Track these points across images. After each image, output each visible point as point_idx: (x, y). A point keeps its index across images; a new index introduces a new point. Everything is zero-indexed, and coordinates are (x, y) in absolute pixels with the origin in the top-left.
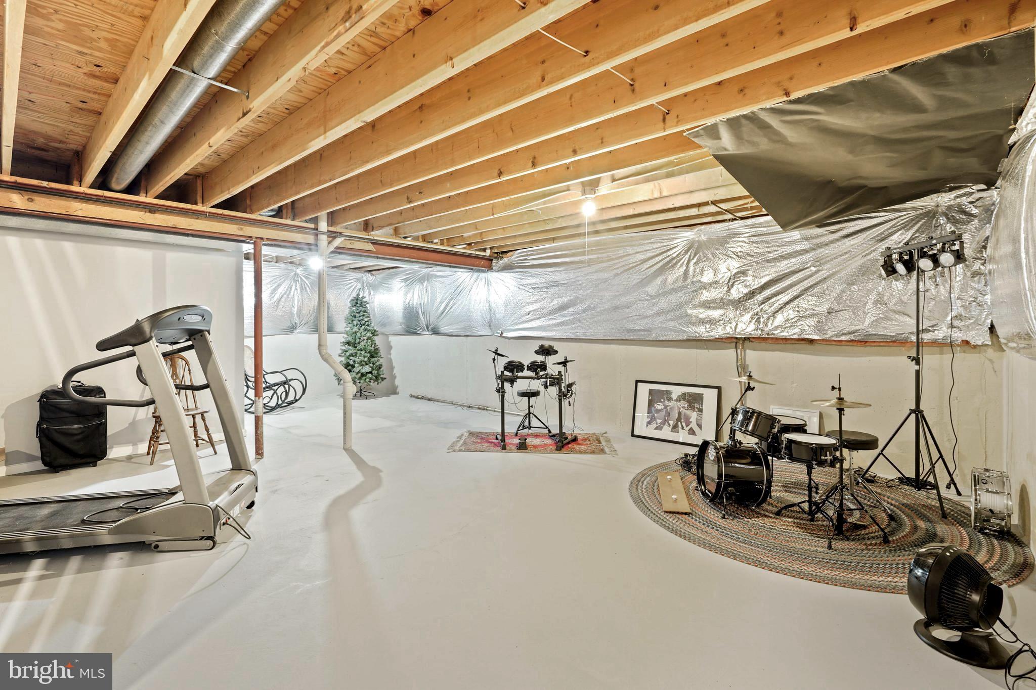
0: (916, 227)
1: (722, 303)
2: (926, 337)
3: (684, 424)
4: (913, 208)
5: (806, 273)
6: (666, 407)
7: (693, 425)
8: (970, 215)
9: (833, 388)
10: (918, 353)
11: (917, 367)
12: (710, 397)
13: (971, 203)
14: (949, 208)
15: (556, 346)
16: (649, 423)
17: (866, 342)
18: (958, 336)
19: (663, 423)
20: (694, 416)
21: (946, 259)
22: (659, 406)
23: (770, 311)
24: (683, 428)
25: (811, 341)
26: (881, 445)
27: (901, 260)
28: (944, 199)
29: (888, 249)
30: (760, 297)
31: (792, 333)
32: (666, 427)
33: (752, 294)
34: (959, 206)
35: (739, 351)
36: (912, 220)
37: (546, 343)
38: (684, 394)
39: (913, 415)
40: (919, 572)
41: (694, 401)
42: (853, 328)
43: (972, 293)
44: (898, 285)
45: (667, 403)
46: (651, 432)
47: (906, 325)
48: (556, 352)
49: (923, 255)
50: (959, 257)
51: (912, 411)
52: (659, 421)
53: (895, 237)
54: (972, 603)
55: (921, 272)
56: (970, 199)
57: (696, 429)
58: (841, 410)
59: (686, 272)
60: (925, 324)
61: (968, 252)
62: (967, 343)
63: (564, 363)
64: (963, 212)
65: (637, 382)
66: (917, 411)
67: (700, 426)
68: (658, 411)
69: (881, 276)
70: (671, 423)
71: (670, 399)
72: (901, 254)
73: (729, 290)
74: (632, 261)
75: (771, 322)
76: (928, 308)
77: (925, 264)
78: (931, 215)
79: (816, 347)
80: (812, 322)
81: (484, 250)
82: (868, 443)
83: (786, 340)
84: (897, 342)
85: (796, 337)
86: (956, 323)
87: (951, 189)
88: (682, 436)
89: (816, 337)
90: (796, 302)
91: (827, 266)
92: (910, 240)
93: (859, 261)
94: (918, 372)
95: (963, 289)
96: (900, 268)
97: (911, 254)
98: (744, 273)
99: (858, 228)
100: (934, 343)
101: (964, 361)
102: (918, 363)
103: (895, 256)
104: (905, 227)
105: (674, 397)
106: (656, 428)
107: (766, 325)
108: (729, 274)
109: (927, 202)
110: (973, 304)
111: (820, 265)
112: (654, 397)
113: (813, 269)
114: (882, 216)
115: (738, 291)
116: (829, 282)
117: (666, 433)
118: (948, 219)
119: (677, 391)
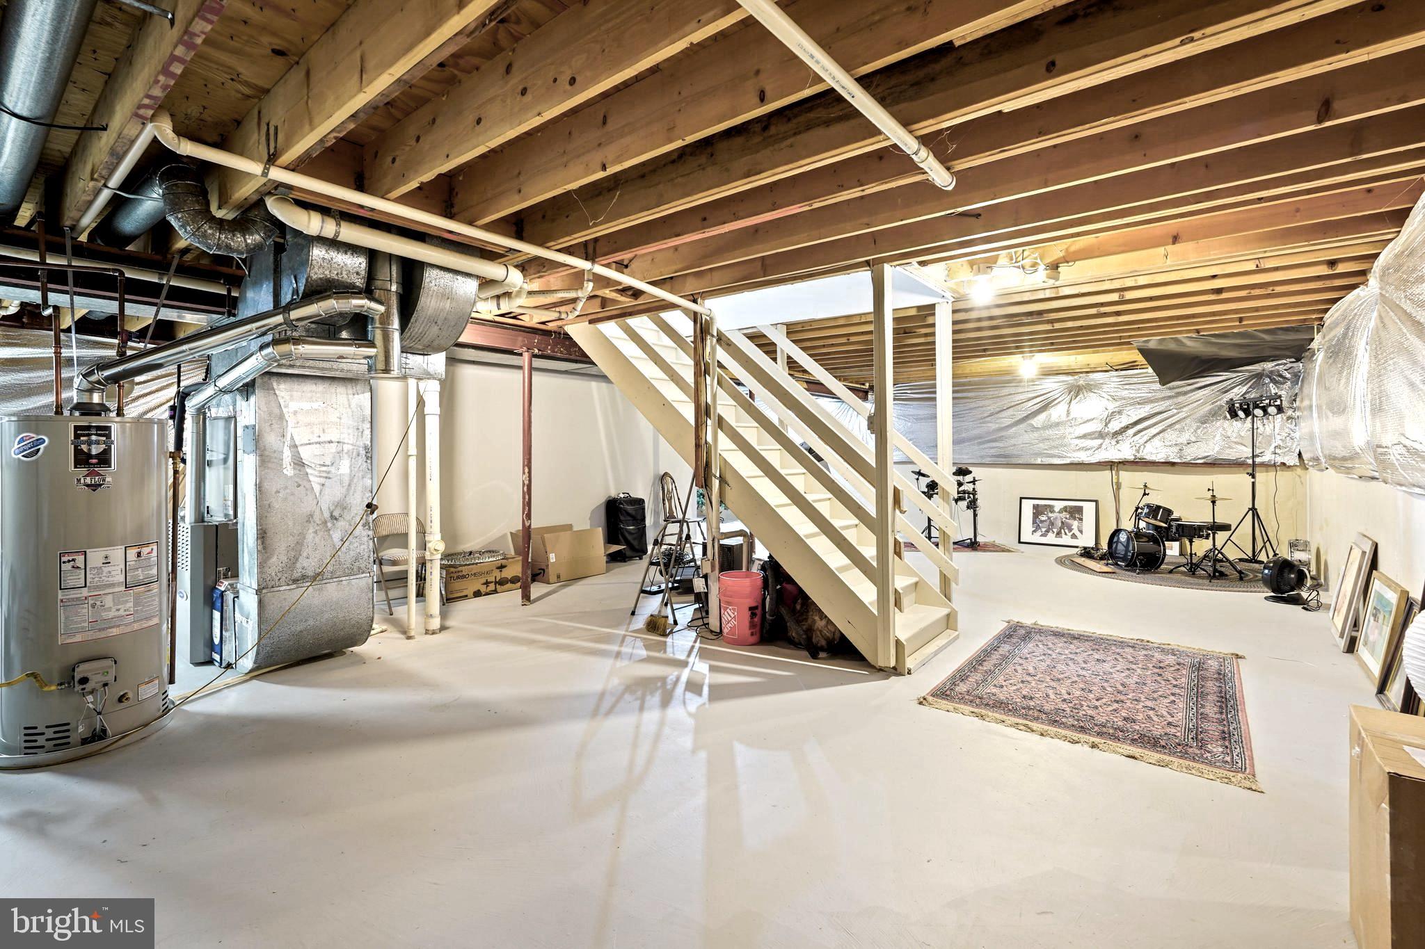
0: (1250, 384)
1: (1101, 435)
2: (1258, 460)
3: (1067, 531)
4: (1247, 371)
5: (1170, 413)
6: (1049, 518)
7: (1075, 531)
8: (1285, 378)
9: (1209, 490)
10: (1253, 471)
11: (1253, 480)
12: (1089, 509)
13: (1286, 370)
14: (1271, 372)
15: (971, 469)
16: (1034, 531)
17: (1214, 464)
18: (1279, 460)
19: (1047, 531)
20: (1075, 524)
21: (1272, 410)
22: (1043, 518)
23: (1142, 441)
24: (1066, 534)
25: (1173, 464)
26: (1233, 528)
27: (1241, 408)
28: (1269, 366)
29: (1232, 399)
30: (1131, 432)
31: (1160, 458)
32: (1050, 534)
33: (1127, 428)
34: (1278, 371)
35: (1114, 472)
36: (1247, 379)
37: (964, 467)
38: (1066, 507)
39: (1251, 512)
40: (1266, 571)
41: (1076, 512)
42: (1206, 454)
43: (1287, 430)
44: (1236, 424)
45: (1050, 515)
46: (1037, 538)
47: (1244, 452)
48: (970, 472)
49: (1256, 406)
50: (1280, 409)
51: (1250, 509)
52: (1044, 530)
53: (1235, 390)
54: (1292, 578)
55: (1254, 416)
56: (1285, 368)
57: (1078, 534)
58: (1214, 502)
59: (1068, 413)
60: (1257, 451)
61: (1285, 404)
62: (1284, 464)
63: (974, 482)
64: (1281, 376)
65: (1021, 498)
66: (1253, 509)
67: (1081, 532)
68: (1042, 522)
69: (1225, 417)
70: (1055, 530)
71: (1052, 512)
72: (1241, 404)
73: (1106, 425)
74: (1017, 399)
75: (1142, 449)
76: (1259, 440)
77: (1258, 412)
78: (1259, 376)
79: (1177, 468)
80: (1176, 449)
81: (864, 384)
82: (1226, 527)
83: (1153, 463)
84: (1237, 465)
85: (1163, 461)
86: (1277, 451)
87: (1272, 361)
88: (1065, 539)
89: (1178, 461)
90: (1161, 435)
91: (1185, 409)
92: (1245, 393)
93: (1208, 407)
94: (1253, 484)
95: (1282, 428)
96: (1241, 414)
97: (1248, 405)
98: (1120, 412)
99: (1208, 383)
100: (1262, 465)
101: (1283, 476)
102: (1253, 476)
103: (1237, 405)
104: (1242, 383)
105: (1057, 509)
106: (1042, 536)
107: (1139, 453)
108: (1106, 413)
109: (1257, 367)
110: (1288, 438)
111: (1181, 408)
112: (1038, 511)
113: (1175, 411)
114: (1226, 375)
115: (1115, 426)
116: (1188, 421)
117: (1051, 538)
118: (1271, 380)
119: (1058, 505)
